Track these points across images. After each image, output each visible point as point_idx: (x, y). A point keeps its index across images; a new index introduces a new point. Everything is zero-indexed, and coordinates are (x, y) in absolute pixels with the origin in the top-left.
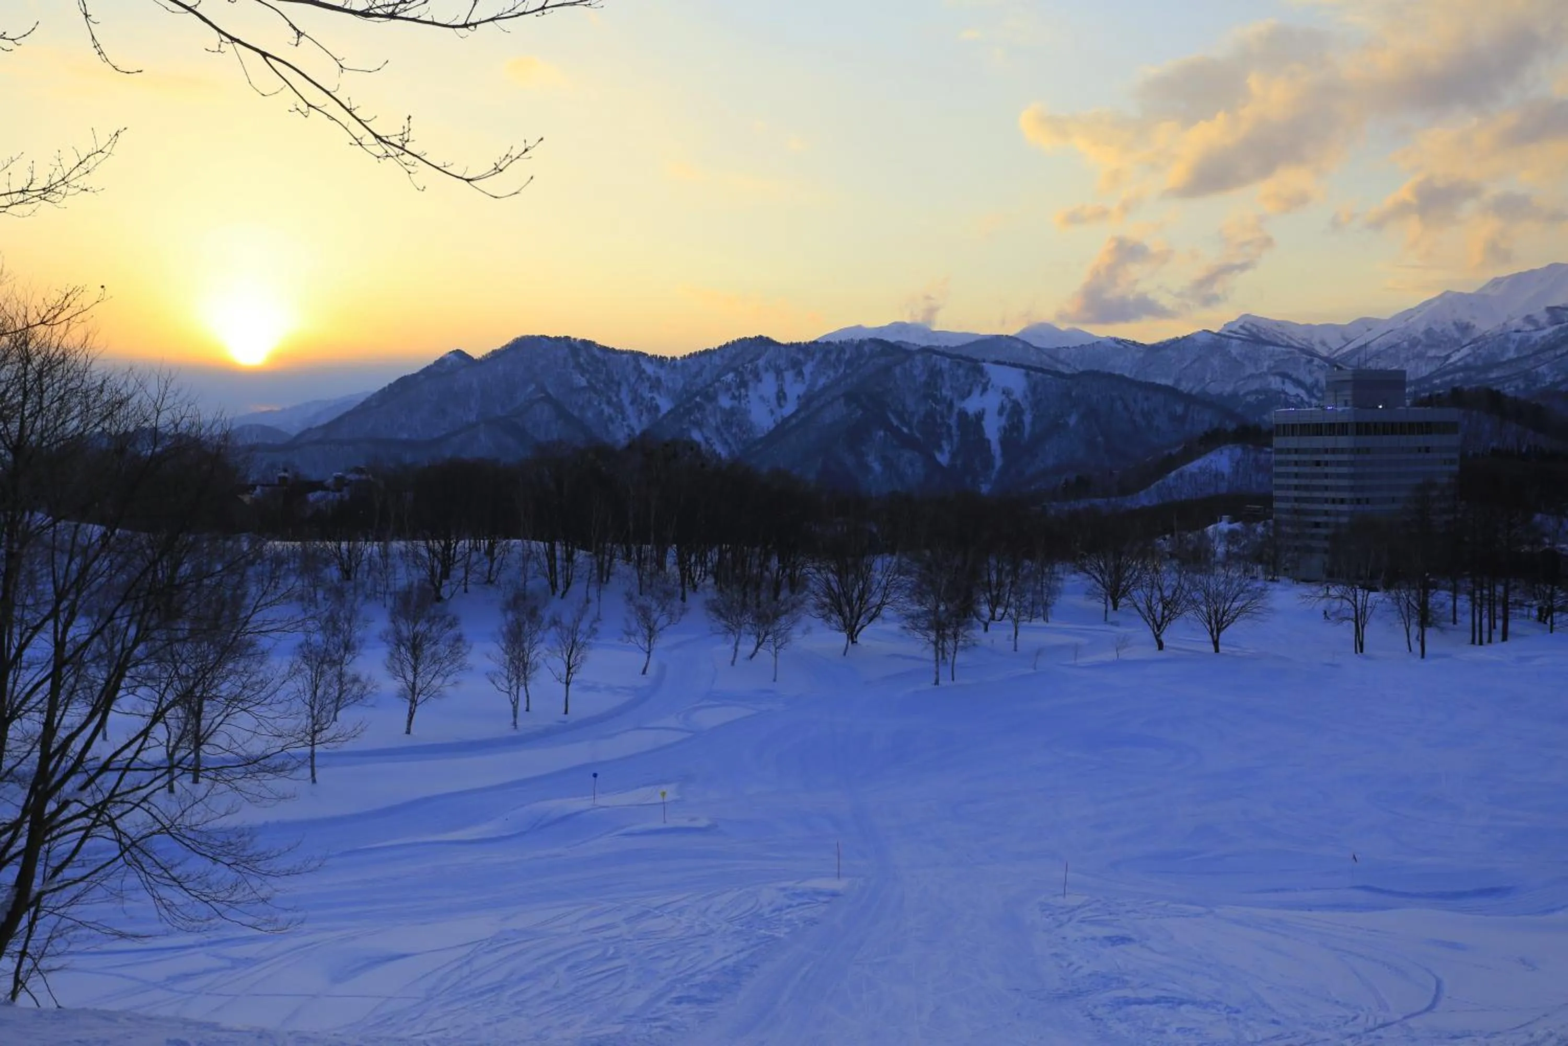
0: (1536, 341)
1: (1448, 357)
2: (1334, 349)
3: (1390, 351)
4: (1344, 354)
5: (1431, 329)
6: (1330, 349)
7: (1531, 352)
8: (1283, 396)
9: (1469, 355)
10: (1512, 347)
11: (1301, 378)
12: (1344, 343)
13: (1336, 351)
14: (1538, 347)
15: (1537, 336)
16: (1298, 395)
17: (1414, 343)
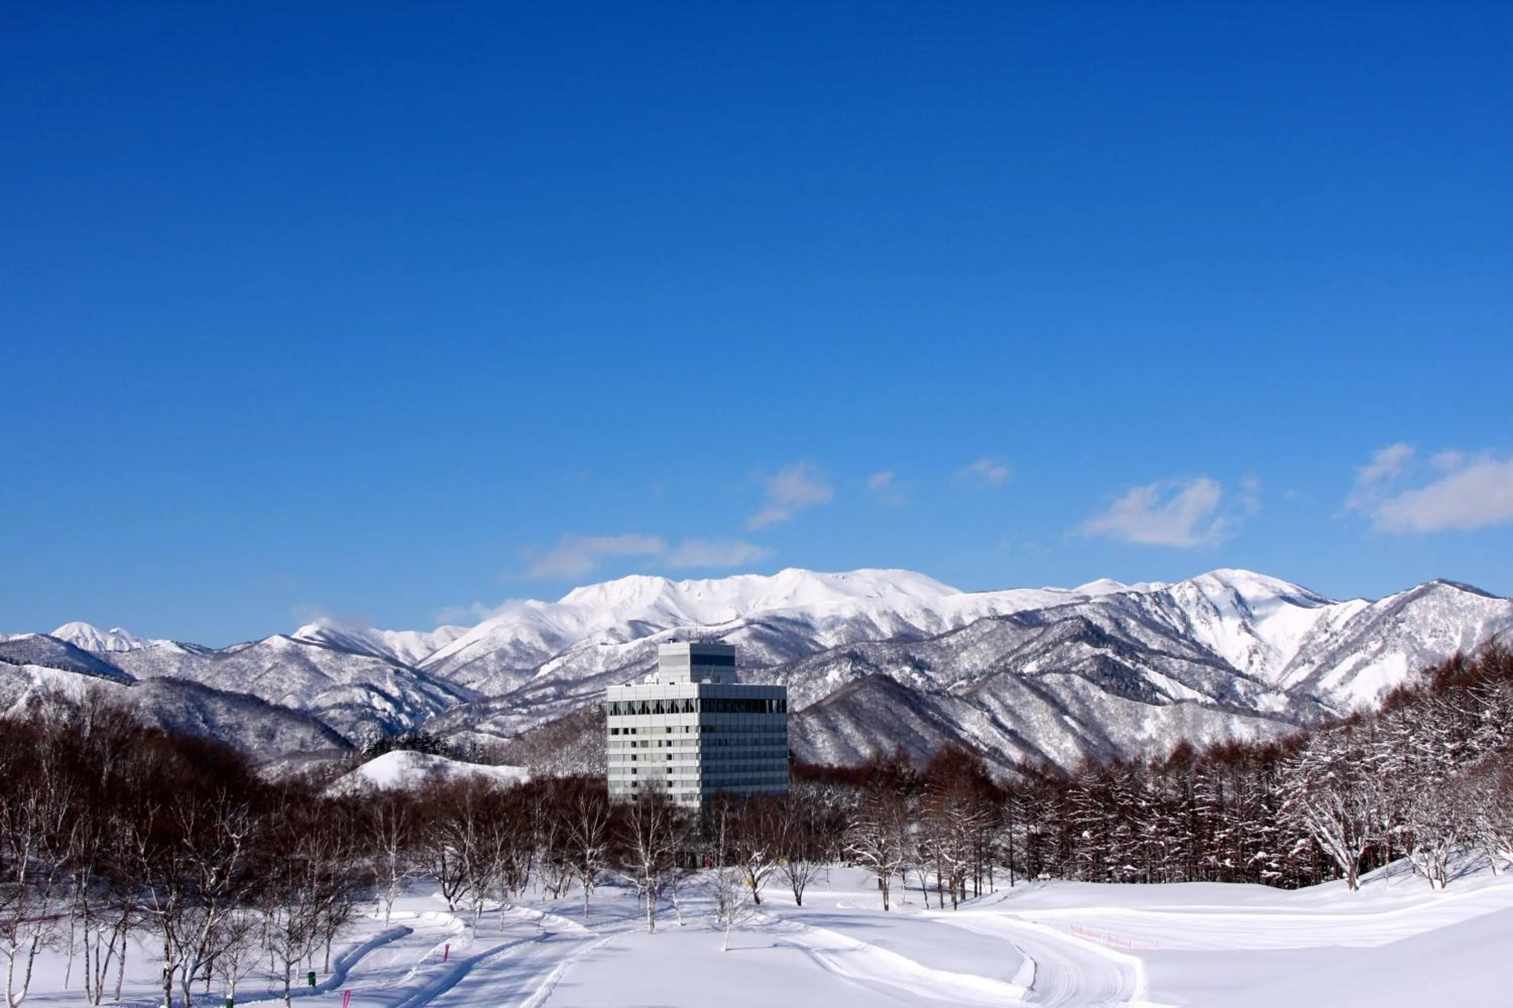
0: (622, 656)
1: (536, 670)
2: (419, 659)
3: (478, 663)
4: (431, 664)
5: (518, 640)
6: (414, 659)
7: (618, 667)
8: (369, 710)
9: (558, 668)
10: (600, 660)
11: (388, 691)
12: (428, 653)
13: (420, 662)
14: (625, 662)
15: (623, 649)
16: (385, 710)
17: (502, 654)
